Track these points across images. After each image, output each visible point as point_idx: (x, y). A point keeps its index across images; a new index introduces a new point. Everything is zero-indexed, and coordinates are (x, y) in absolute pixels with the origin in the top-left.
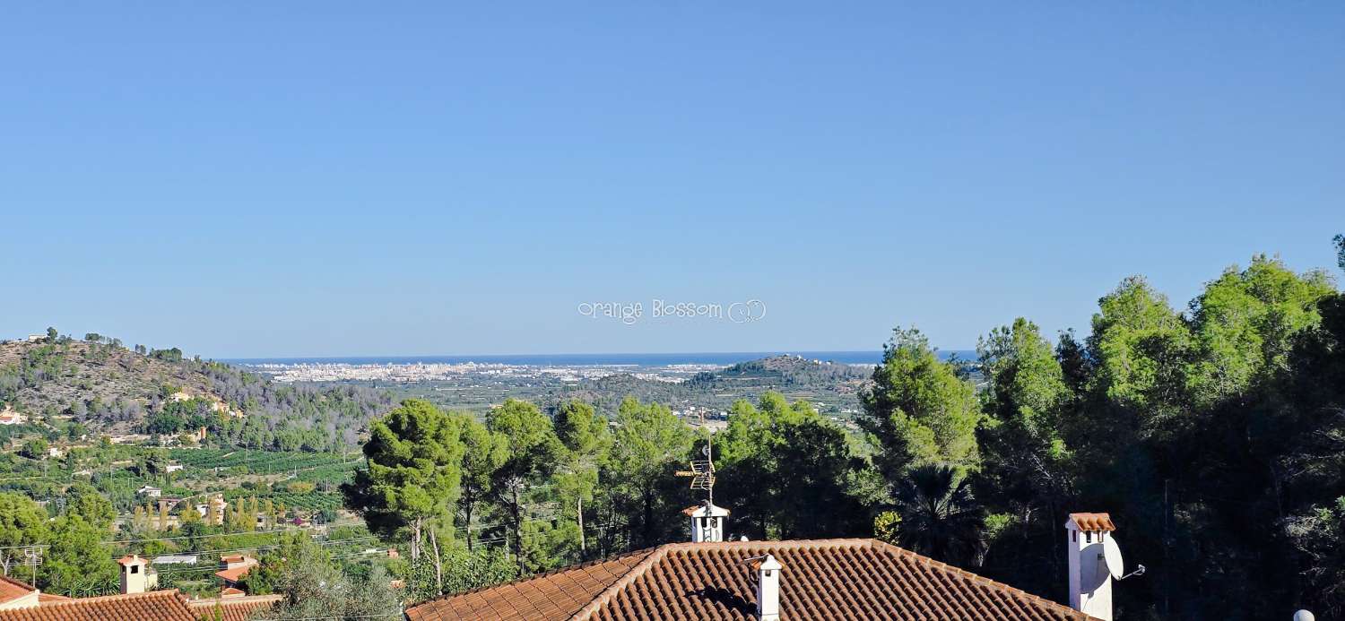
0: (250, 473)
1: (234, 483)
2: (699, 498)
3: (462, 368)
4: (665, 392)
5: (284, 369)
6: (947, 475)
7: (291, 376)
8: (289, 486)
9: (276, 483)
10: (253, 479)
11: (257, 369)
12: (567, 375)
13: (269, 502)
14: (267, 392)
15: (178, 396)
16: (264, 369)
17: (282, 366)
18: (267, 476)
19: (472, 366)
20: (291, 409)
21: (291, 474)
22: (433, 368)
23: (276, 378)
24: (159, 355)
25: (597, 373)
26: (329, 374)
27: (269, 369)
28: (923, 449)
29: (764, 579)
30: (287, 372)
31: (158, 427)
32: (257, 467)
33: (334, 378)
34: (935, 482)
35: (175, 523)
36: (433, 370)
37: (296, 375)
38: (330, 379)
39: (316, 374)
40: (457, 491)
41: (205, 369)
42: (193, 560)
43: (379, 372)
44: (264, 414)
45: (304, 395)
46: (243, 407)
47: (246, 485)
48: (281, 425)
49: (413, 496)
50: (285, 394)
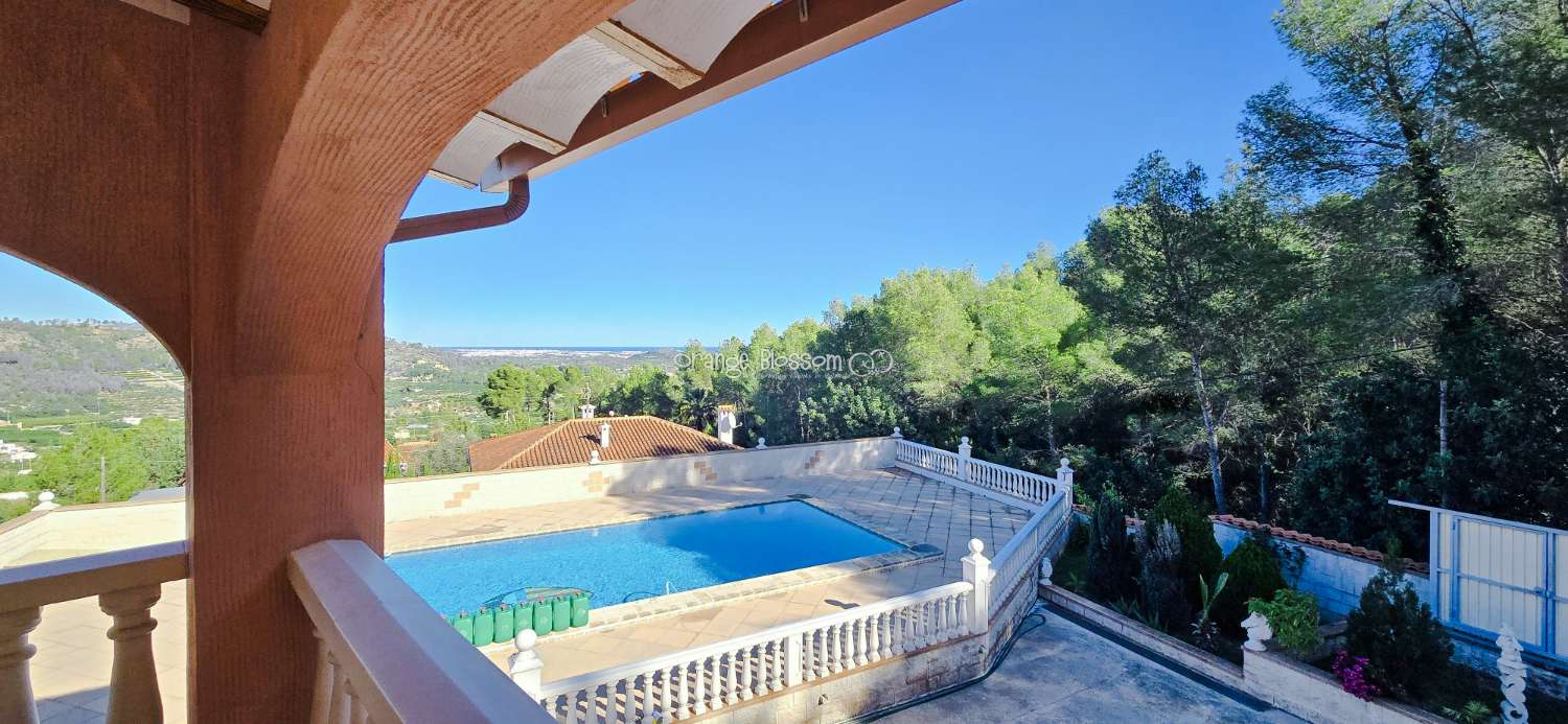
1: (444, 396)
3: (541, 352)
4: (617, 362)
7: (469, 355)
10: (453, 394)
12: (583, 354)
13: (459, 403)
14: (460, 360)
15: (420, 362)
20: (469, 367)
24: (412, 345)
28: (697, 383)
31: (413, 374)
32: (454, 390)
35: (419, 412)
36: (530, 353)
39: (480, 353)
40: (524, 399)
41: (432, 351)
42: (425, 426)
43: (508, 353)
44: (458, 369)
45: (475, 361)
46: (449, 367)
48: (465, 374)
49: (505, 401)
50: (467, 362)
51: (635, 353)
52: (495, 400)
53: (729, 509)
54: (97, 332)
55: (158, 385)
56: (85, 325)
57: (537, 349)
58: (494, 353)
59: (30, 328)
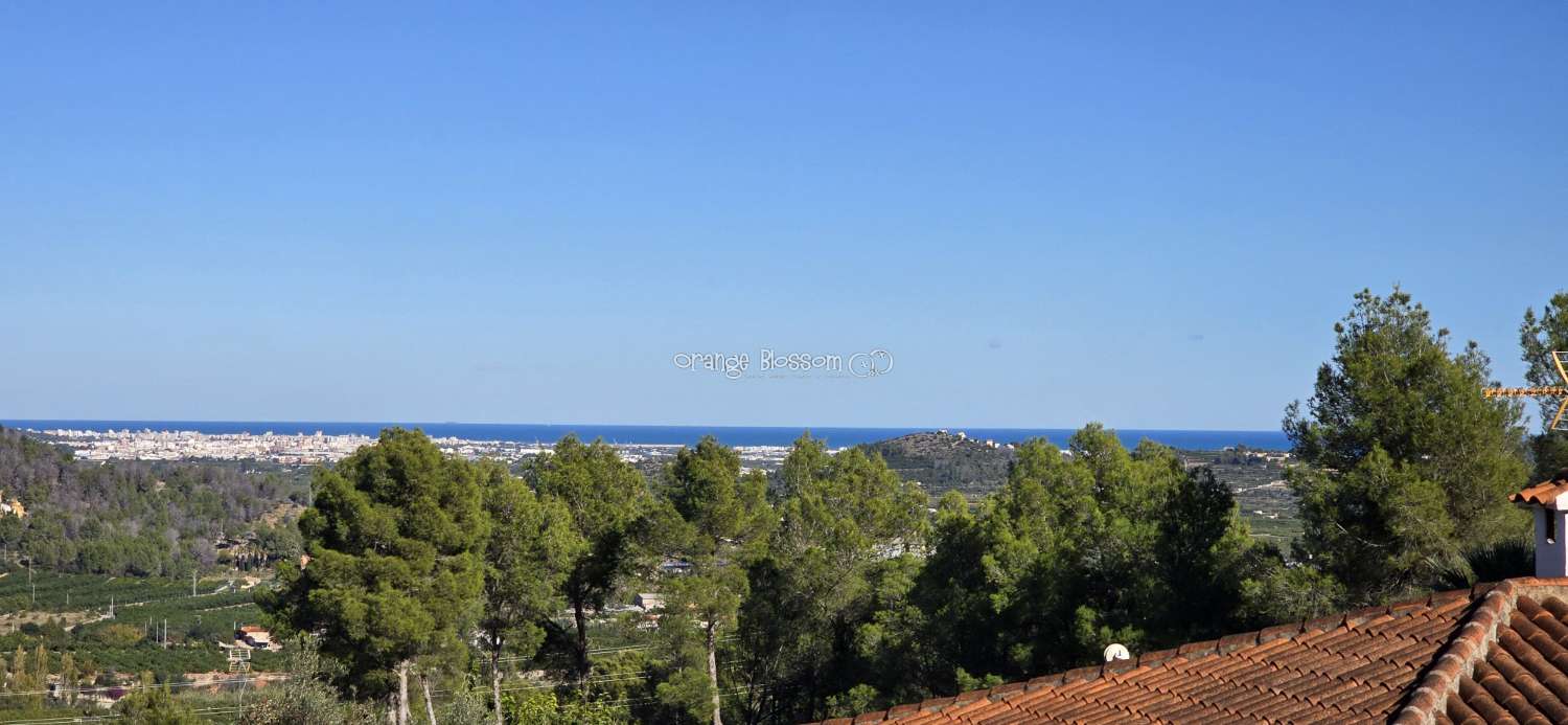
0: (34, 608)
5: (92, 438)
8: (101, 632)
9: (78, 628)
10: (42, 618)
11: (49, 437)
13: (67, 658)
14: (66, 474)
16: (57, 438)
17: (89, 433)
18: (65, 615)
20: (106, 504)
21: (104, 612)
23: (77, 453)
27: (66, 438)
30: (97, 444)
33: (176, 455)
37: (111, 448)
38: (168, 456)
39: (147, 447)
40: (478, 604)
44: (60, 510)
45: (128, 480)
46: (24, 499)
47: (29, 629)
48: (90, 530)
50: (95, 480)
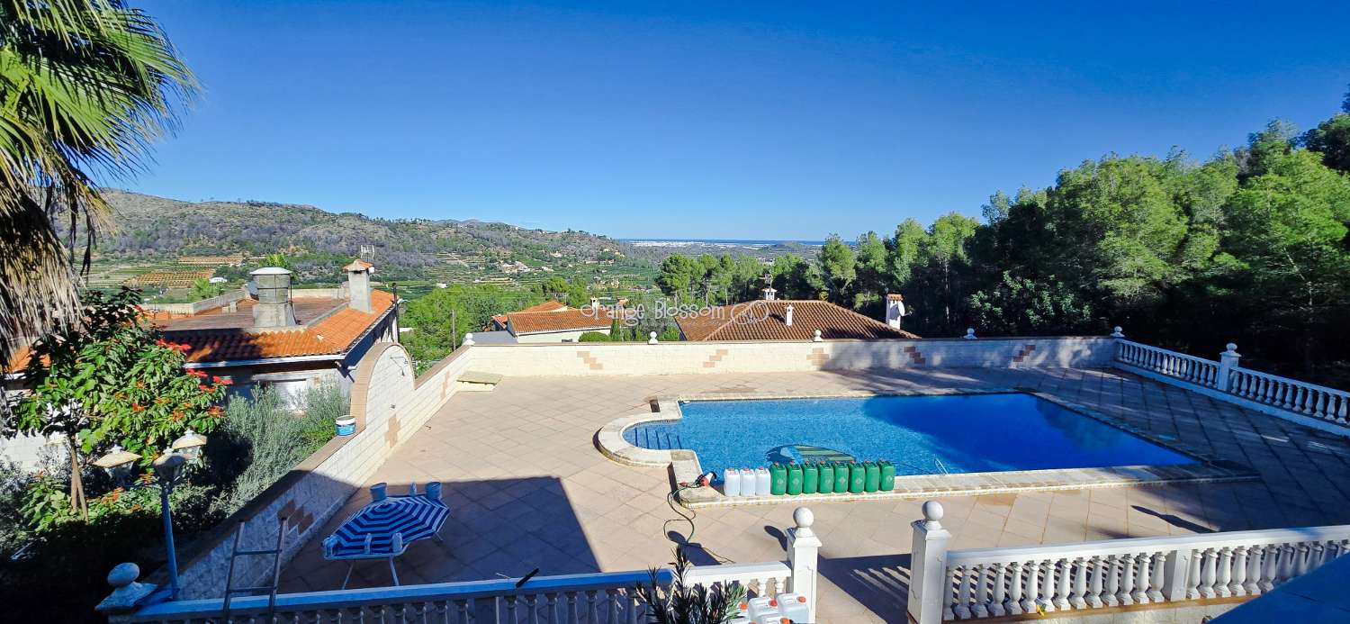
0: (626, 273)
1: (621, 276)
2: (767, 286)
3: (689, 243)
4: (752, 253)
6: (845, 281)
7: (638, 245)
8: (638, 278)
9: (634, 277)
12: (722, 246)
14: (632, 249)
15: (606, 250)
18: (631, 275)
19: (692, 243)
20: (639, 255)
21: (638, 274)
22: (681, 243)
24: (600, 237)
25: (731, 246)
26: (650, 244)
28: (837, 272)
29: (788, 313)
31: (600, 259)
32: (628, 271)
34: (840, 283)
35: (605, 287)
36: (681, 244)
40: (689, 281)
41: (613, 242)
42: (610, 299)
43: (664, 244)
44: (631, 256)
45: (642, 251)
47: (625, 277)
49: (676, 282)
51: (763, 246)
52: (669, 281)
53: (947, 395)
54: (421, 227)
55: (453, 263)
56: (414, 223)
57: (687, 241)
58: (655, 244)
59: (387, 224)
